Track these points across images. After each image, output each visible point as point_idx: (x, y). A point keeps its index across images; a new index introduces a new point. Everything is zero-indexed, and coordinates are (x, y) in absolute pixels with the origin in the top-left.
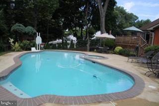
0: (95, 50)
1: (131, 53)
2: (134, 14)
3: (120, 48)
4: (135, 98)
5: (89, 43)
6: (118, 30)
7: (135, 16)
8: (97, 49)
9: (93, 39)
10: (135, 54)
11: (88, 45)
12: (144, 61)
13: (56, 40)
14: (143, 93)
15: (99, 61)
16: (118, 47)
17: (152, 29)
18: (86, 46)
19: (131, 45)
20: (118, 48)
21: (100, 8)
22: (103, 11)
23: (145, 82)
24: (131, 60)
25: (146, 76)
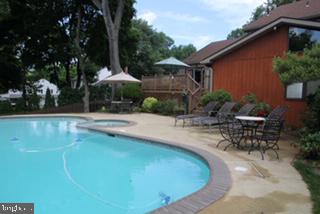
0: (104, 108)
1: (176, 108)
2: (167, 35)
3: (154, 100)
4: (227, 199)
5: (87, 94)
6: (140, 64)
7: (168, 38)
8: (108, 105)
9: (93, 84)
10: (182, 108)
11: (86, 100)
12: (206, 122)
13: (6, 92)
14: (235, 184)
15: (122, 130)
16: (149, 99)
17: (207, 61)
18: (82, 102)
19: (173, 93)
20: (150, 101)
21: (106, 21)
22: (113, 27)
23: (227, 162)
24: (181, 122)
25: (221, 148)
